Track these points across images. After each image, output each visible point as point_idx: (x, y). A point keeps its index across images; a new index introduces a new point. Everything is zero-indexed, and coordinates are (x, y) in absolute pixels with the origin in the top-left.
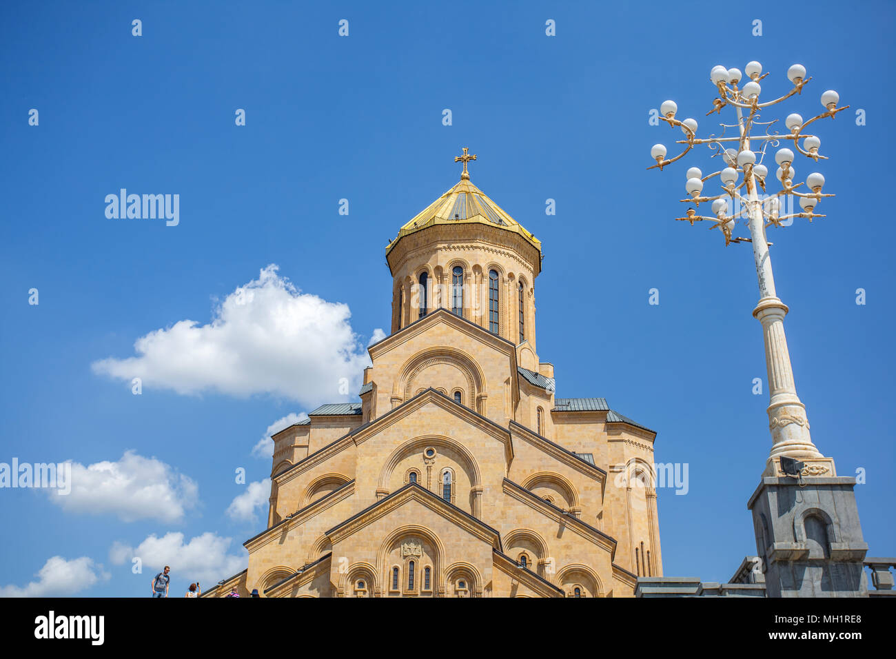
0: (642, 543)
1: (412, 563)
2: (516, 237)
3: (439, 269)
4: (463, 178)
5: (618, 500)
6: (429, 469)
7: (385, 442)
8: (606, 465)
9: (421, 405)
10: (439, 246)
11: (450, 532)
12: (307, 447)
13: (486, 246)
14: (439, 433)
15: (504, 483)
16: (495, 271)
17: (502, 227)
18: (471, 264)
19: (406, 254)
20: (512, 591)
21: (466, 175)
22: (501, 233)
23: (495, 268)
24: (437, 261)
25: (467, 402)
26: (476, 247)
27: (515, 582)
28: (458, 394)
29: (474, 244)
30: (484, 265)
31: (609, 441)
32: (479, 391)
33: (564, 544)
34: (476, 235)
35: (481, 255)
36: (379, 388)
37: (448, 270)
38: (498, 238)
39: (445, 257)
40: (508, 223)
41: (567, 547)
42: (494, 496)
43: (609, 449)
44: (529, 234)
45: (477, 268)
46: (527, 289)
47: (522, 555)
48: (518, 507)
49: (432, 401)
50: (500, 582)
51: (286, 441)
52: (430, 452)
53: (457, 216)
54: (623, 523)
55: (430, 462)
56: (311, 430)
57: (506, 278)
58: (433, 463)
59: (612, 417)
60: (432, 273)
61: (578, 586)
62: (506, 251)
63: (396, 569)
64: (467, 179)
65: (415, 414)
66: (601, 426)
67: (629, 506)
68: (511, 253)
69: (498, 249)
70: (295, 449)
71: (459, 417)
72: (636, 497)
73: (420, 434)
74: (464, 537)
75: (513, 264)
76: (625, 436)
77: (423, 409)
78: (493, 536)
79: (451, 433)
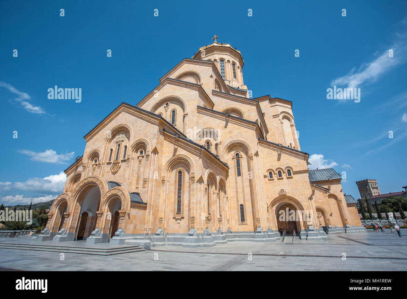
0: (291, 144)
1: (119, 145)
2: (229, 48)
5: (278, 128)
6: (166, 111)
7: (149, 105)
8: (271, 116)
9: (164, 86)
11: (137, 124)
13: (218, 53)
14: (170, 95)
15: (198, 108)
16: (222, 60)
18: (213, 59)
20: (174, 153)
22: (223, 48)
23: (222, 59)
26: (214, 54)
27: (176, 147)
30: (217, 59)
31: (271, 107)
33: (229, 131)
34: (214, 50)
35: (216, 56)
38: (222, 50)
41: (230, 132)
42: (193, 116)
43: (272, 110)
46: (236, 66)
47: (207, 141)
48: (205, 118)
49: (168, 83)
50: (167, 149)
52: (167, 104)
54: (281, 136)
55: (167, 108)
57: (227, 62)
58: (168, 108)
61: (238, 152)
62: (226, 54)
63: (112, 150)
66: (267, 101)
67: (283, 130)
68: (228, 54)
69: (223, 53)
71: (179, 86)
72: (286, 127)
73: (162, 97)
74: (144, 125)
76: (277, 103)
78: (158, 120)
79: (175, 93)
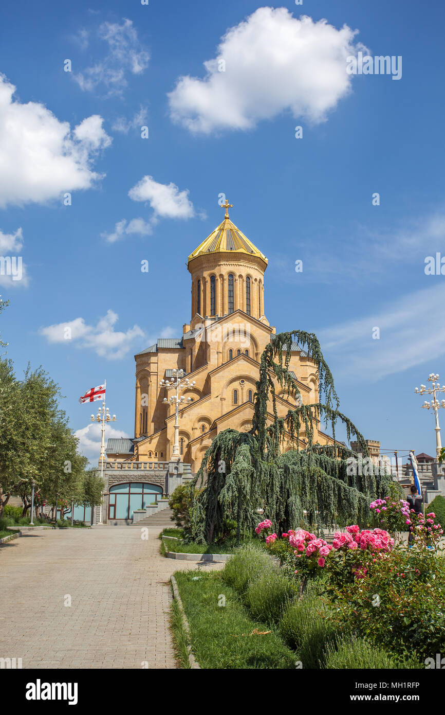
3: (221, 276)
4: (226, 218)
7: (223, 377)
10: (222, 263)
12: (157, 363)
13: (245, 264)
14: (247, 374)
17: (252, 254)
18: (238, 274)
19: (202, 264)
21: (227, 216)
22: (252, 257)
23: (248, 276)
24: (220, 271)
25: (251, 355)
28: (247, 351)
29: (239, 264)
31: (301, 366)
32: (257, 350)
35: (243, 269)
36: (211, 347)
37: (226, 277)
38: (250, 260)
39: (225, 269)
40: (255, 252)
43: (301, 370)
44: (264, 257)
45: (240, 276)
46: (261, 286)
49: (244, 359)
51: (144, 359)
52: (243, 381)
53: (231, 248)
56: (159, 354)
57: (254, 281)
58: (243, 386)
59: (303, 354)
60: (218, 277)
62: (254, 267)
64: (228, 218)
65: (236, 365)
66: (298, 358)
68: (256, 268)
69: (250, 266)
70: (151, 364)
71: (255, 366)
73: (238, 374)
75: (256, 274)
76: (308, 363)
77: (239, 362)
79: (252, 374)
